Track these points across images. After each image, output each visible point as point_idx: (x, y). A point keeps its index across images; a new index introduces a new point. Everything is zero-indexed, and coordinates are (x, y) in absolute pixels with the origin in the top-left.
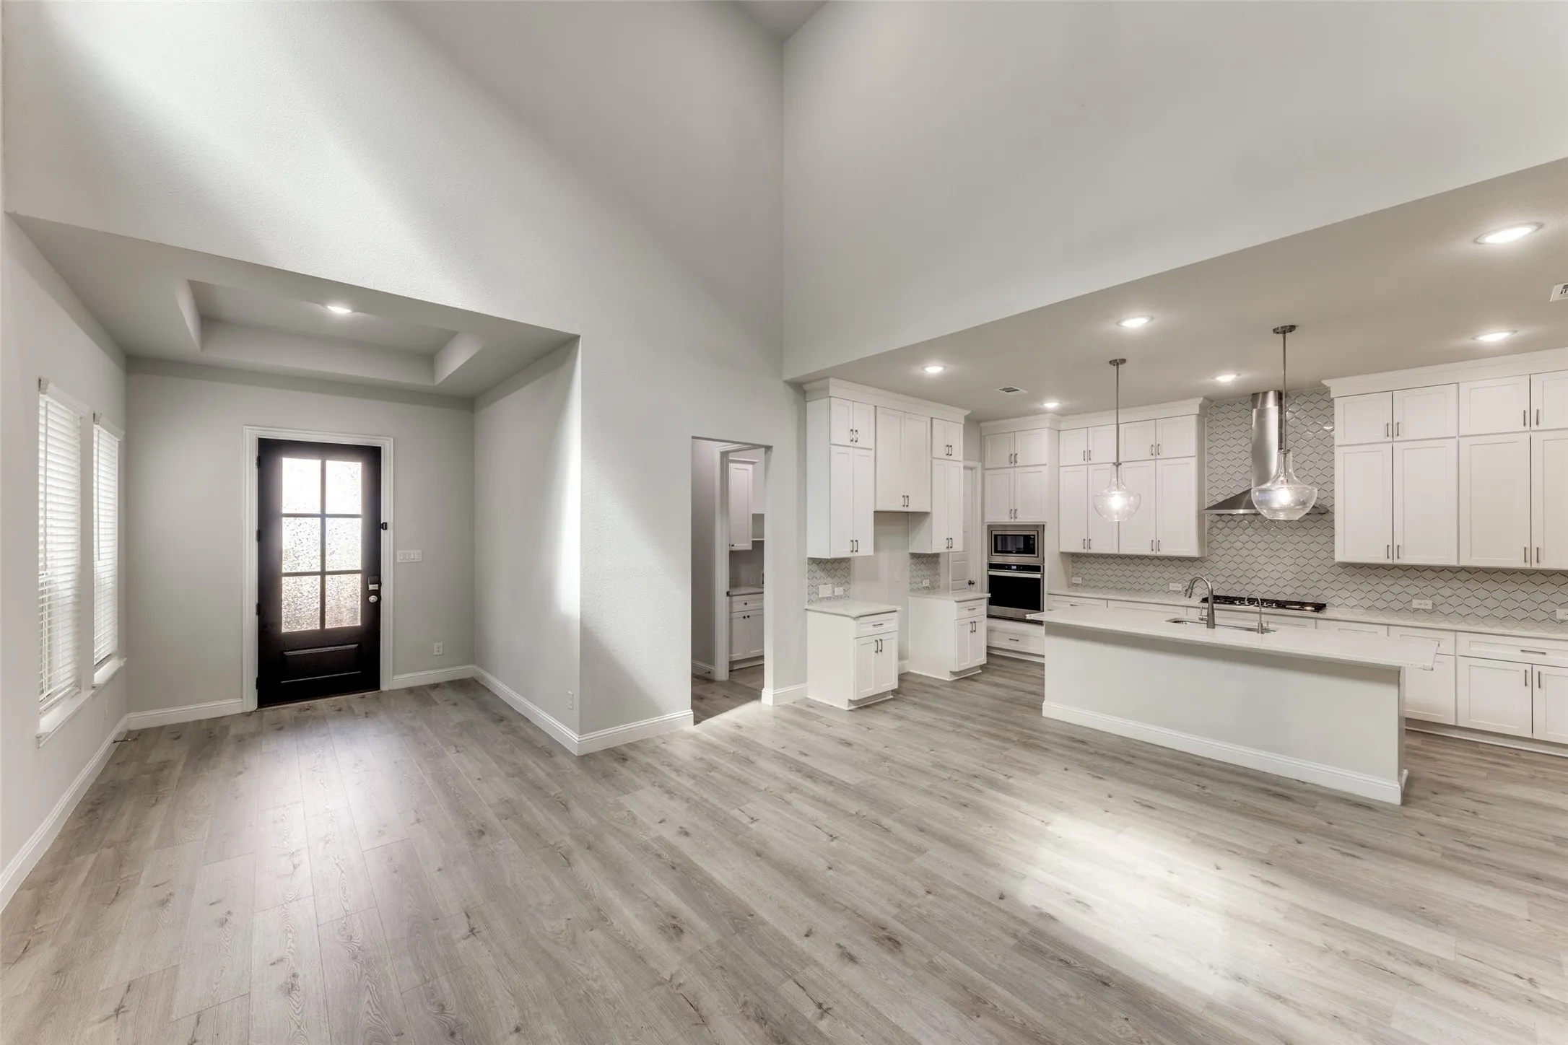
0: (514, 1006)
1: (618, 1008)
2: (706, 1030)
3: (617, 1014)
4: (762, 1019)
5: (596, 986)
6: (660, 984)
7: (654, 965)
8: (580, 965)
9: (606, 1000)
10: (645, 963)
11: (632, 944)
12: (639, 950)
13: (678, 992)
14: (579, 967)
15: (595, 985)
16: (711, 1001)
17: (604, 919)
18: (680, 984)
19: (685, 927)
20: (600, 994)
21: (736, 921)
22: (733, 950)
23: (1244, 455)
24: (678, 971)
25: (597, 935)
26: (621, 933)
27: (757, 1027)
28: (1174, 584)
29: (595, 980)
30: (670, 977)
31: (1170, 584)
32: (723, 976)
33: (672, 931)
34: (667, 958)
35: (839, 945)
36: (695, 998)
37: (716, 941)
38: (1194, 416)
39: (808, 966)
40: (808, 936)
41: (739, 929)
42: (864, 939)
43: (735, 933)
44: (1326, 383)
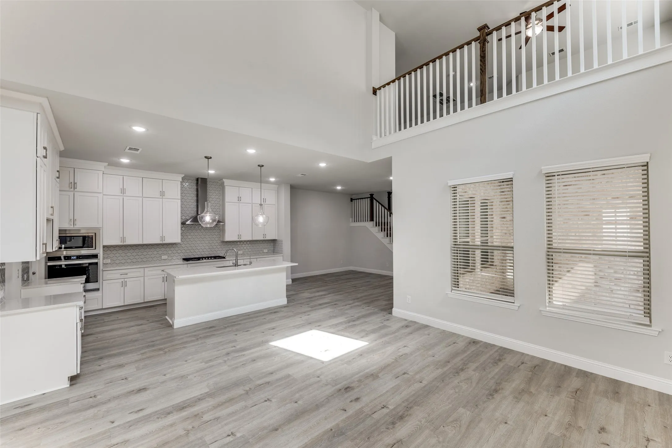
2: (404, 439)
4: (393, 423)
16: (388, 440)
21: (335, 435)
22: (356, 435)
23: (193, 201)
27: (397, 425)
28: (164, 256)
31: (162, 256)
32: (374, 437)
35: (350, 402)
36: (388, 446)
37: (350, 442)
38: (180, 182)
39: (363, 411)
40: (345, 411)
41: (343, 434)
42: (346, 395)
43: (344, 436)
44: (224, 180)
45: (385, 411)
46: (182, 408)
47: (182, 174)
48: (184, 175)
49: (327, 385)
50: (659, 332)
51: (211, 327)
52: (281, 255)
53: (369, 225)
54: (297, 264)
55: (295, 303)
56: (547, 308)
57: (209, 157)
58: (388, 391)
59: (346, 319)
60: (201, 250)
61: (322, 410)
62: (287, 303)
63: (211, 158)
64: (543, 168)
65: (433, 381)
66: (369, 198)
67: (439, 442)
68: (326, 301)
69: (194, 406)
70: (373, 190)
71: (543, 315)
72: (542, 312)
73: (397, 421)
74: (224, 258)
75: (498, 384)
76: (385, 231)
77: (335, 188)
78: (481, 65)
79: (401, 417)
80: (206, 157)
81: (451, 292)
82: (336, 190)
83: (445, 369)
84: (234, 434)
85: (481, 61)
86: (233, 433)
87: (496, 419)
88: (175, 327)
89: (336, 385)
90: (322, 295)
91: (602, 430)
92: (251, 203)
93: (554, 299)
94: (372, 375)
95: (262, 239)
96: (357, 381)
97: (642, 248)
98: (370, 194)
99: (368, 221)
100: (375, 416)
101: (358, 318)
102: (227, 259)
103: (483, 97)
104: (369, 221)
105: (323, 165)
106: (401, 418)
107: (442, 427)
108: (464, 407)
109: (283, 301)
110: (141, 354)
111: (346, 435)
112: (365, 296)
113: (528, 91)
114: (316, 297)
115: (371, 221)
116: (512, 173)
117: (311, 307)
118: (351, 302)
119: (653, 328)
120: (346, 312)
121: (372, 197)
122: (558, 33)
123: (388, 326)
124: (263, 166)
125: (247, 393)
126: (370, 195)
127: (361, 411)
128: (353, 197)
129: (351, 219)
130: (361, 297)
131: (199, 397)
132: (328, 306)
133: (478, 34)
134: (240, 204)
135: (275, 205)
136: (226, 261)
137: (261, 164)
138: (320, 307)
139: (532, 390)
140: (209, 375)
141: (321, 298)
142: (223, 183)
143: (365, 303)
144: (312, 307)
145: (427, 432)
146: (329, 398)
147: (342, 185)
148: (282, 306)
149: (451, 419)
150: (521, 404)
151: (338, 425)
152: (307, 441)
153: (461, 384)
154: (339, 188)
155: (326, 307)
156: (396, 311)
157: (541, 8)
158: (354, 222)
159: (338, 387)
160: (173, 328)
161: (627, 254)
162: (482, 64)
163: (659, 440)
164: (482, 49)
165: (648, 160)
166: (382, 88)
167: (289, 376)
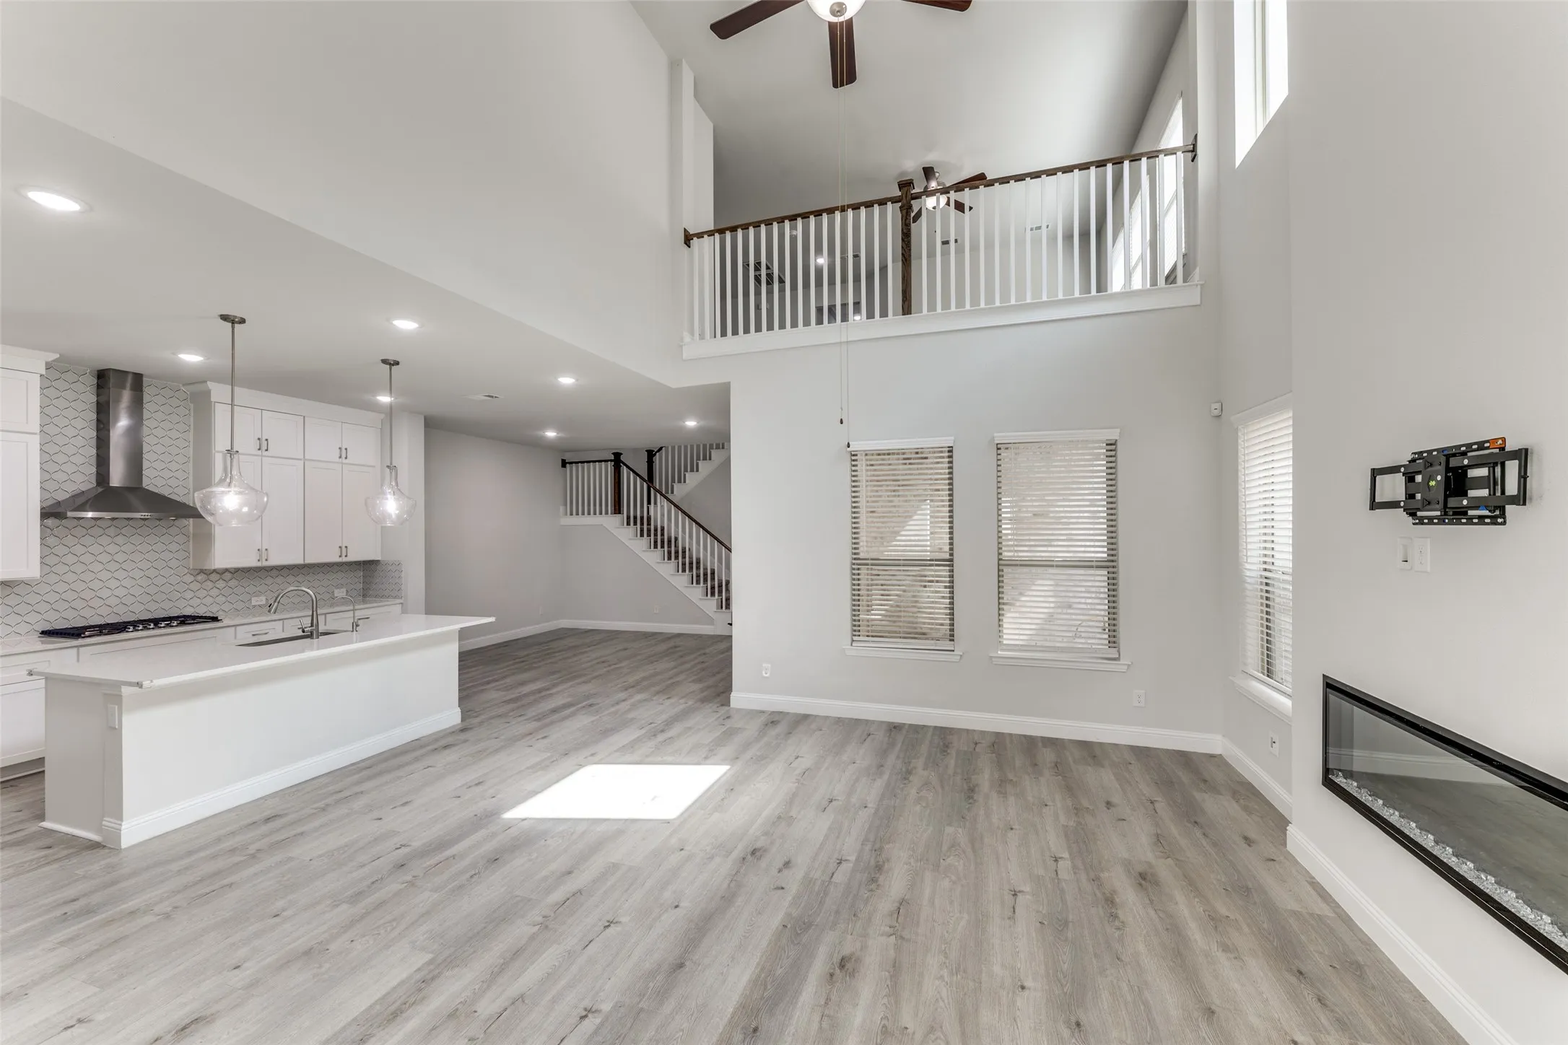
0: (1019, 1009)
1: (943, 947)
2: (906, 897)
3: (947, 943)
4: (874, 880)
5: (945, 973)
6: (902, 938)
7: (892, 952)
8: (943, 1001)
9: (946, 958)
10: (895, 959)
11: (889, 982)
12: (889, 972)
13: (897, 925)
14: (946, 1001)
15: (946, 975)
16: (885, 905)
17: (885, 1031)
18: (890, 927)
19: (837, 959)
20: (948, 965)
21: (799, 932)
22: (832, 918)
24: (882, 935)
25: (907, 1019)
26: (885, 1001)
27: (880, 880)
29: (942, 977)
30: (892, 937)
32: (861, 911)
33: (848, 966)
34: (877, 950)
35: (779, 872)
36: (892, 915)
37: (832, 932)
38: (38, 377)
39: (812, 878)
40: (783, 888)
41: (807, 926)
42: (763, 864)
43: (813, 927)
44: (210, 385)
45: (846, 867)
46: (391, 1017)
47: (54, 352)
48: (58, 356)
49: (712, 858)
50: (1129, 665)
51: (268, 820)
52: (398, 601)
53: (612, 523)
54: (492, 619)
55: (483, 717)
56: (999, 652)
57: (236, 317)
58: (826, 835)
59: (643, 731)
60: (113, 601)
61: (739, 901)
62: (463, 720)
63: (243, 321)
64: (995, 435)
65: (881, 800)
66: (611, 461)
67: (954, 883)
68: (558, 701)
69: (423, 998)
70: (618, 445)
71: (996, 664)
72: (993, 659)
73: (877, 875)
74: (215, 619)
75: (968, 780)
76: (649, 535)
77: (540, 433)
78: (902, 247)
79: (876, 867)
80: (225, 318)
81: (852, 645)
82: (543, 438)
83: (886, 777)
84: (593, 1010)
85: (903, 240)
86: (589, 1008)
87: (998, 828)
88: (125, 843)
89: (729, 853)
90: (540, 691)
91: (1109, 804)
92: (302, 457)
93: (1005, 637)
94: (779, 817)
95: (336, 559)
96: (763, 835)
97: (1105, 555)
98: (613, 454)
99: (607, 513)
100: (839, 878)
101: (669, 723)
102: (226, 622)
103: (906, 303)
104: (611, 514)
105: (567, 381)
106: (879, 868)
107: (942, 861)
108: (950, 825)
109: (453, 716)
110: (62, 943)
111: (817, 925)
112: (644, 679)
113: (973, 310)
114: (526, 695)
115: (615, 513)
116: (953, 438)
117: (535, 720)
118: (622, 695)
119: (1121, 662)
120: (630, 716)
121: (617, 460)
122: (955, 213)
123: (740, 728)
124: (397, 363)
125: (544, 927)
126: (613, 456)
127: (808, 881)
128: (568, 457)
129: (562, 509)
130: (638, 683)
131: (418, 976)
132: (578, 710)
133: (897, 193)
134: (264, 458)
135: (374, 467)
136: (224, 629)
137: (391, 358)
138: (556, 716)
139: (1011, 776)
140: (394, 924)
141: (543, 698)
142: (208, 393)
143: (658, 693)
144: (539, 720)
145: (928, 876)
146: (735, 878)
147: (559, 429)
148: (453, 730)
149: (945, 848)
150: (1012, 799)
151: (788, 915)
152: (758, 960)
153: (922, 794)
154: (551, 434)
155: (573, 714)
156: (740, 698)
157: (992, 183)
158: (571, 514)
159: (736, 854)
160: (117, 850)
161: (1094, 564)
162: (905, 247)
163: (1160, 799)
164: (905, 220)
165: (1117, 438)
166: (706, 236)
167: (615, 867)
